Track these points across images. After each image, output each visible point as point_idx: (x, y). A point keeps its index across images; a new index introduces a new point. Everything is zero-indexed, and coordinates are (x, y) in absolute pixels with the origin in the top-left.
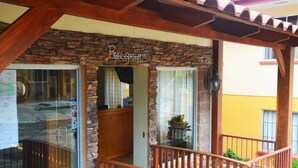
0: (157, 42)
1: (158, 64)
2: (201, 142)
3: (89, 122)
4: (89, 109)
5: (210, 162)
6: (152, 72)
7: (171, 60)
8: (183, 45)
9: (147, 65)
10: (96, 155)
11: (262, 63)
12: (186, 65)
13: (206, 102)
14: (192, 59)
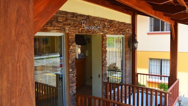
0: (106, 19)
1: (107, 33)
2: (127, 78)
3: (71, 70)
4: (70, 62)
5: (131, 89)
6: (104, 37)
7: (114, 31)
8: (119, 22)
9: (102, 33)
10: (75, 92)
11: (148, 34)
12: (120, 34)
13: (129, 55)
14: (123, 30)
